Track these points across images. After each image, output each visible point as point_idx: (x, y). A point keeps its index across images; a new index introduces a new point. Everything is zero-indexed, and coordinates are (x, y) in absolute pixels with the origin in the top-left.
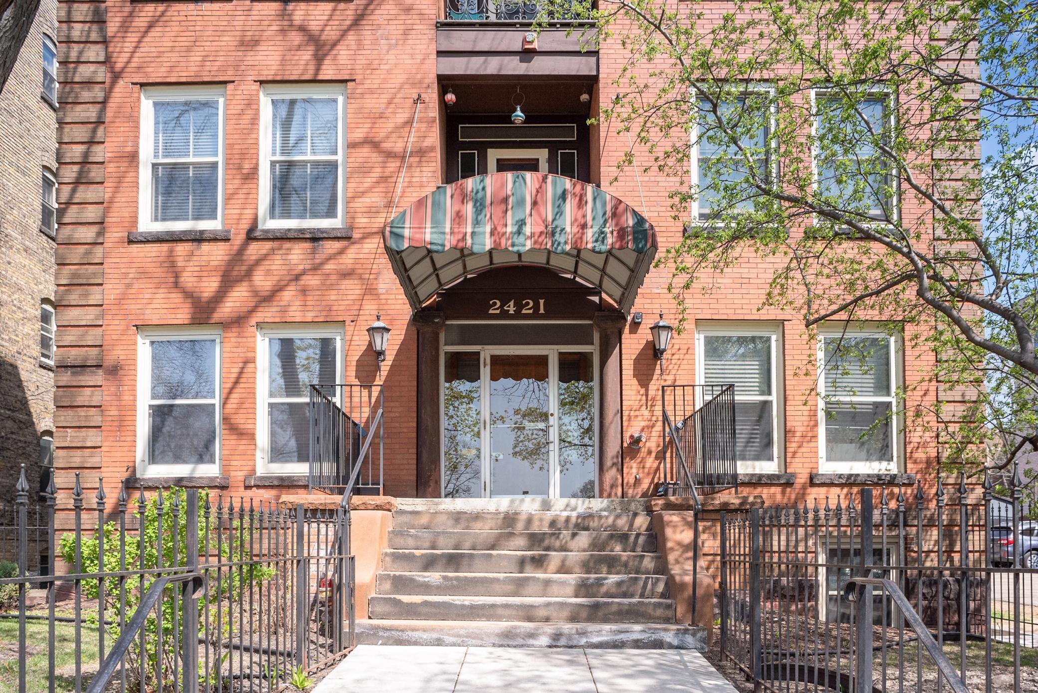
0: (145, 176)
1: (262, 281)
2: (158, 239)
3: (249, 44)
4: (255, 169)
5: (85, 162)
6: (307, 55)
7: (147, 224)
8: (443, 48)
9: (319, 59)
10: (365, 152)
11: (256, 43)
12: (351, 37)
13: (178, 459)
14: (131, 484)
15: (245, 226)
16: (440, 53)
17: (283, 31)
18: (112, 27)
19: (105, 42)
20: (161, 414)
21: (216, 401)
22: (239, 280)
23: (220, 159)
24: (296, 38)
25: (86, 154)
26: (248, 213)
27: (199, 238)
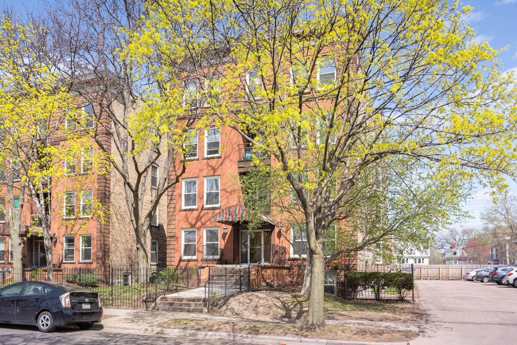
0: (183, 198)
1: (203, 220)
2: (186, 210)
3: (201, 170)
4: (203, 197)
5: (172, 195)
6: (212, 171)
7: (184, 207)
8: (239, 166)
9: (214, 173)
10: (223, 191)
11: (202, 170)
12: (220, 167)
13: (188, 255)
14: (180, 260)
15: (201, 207)
16: (239, 168)
17: (207, 167)
18: (177, 168)
19: (175, 171)
20: (186, 246)
21: (196, 243)
22: (199, 220)
23: (197, 193)
24: (210, 168)
25: (172, 194)
26: (202, 204)
27: (193, 210)
